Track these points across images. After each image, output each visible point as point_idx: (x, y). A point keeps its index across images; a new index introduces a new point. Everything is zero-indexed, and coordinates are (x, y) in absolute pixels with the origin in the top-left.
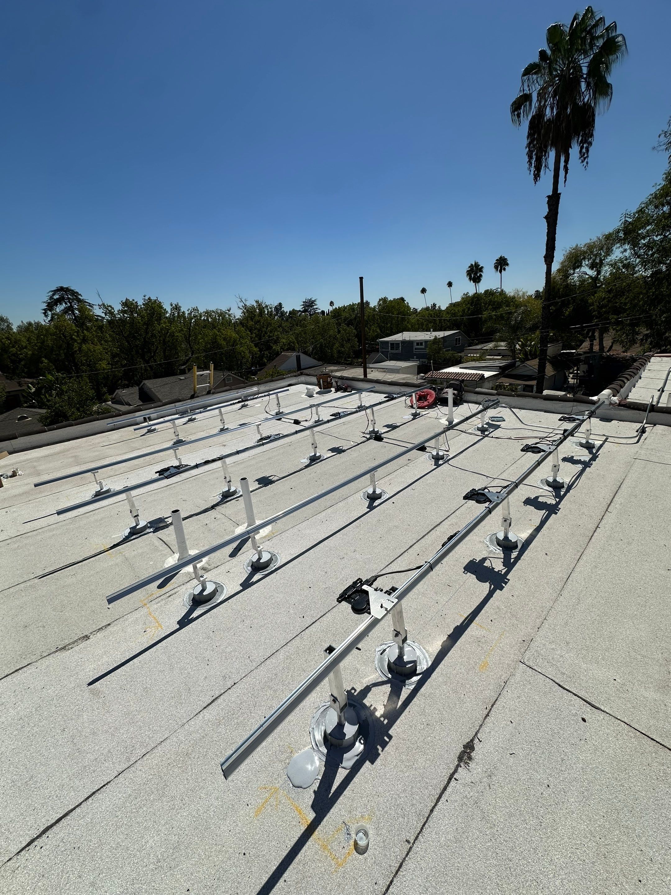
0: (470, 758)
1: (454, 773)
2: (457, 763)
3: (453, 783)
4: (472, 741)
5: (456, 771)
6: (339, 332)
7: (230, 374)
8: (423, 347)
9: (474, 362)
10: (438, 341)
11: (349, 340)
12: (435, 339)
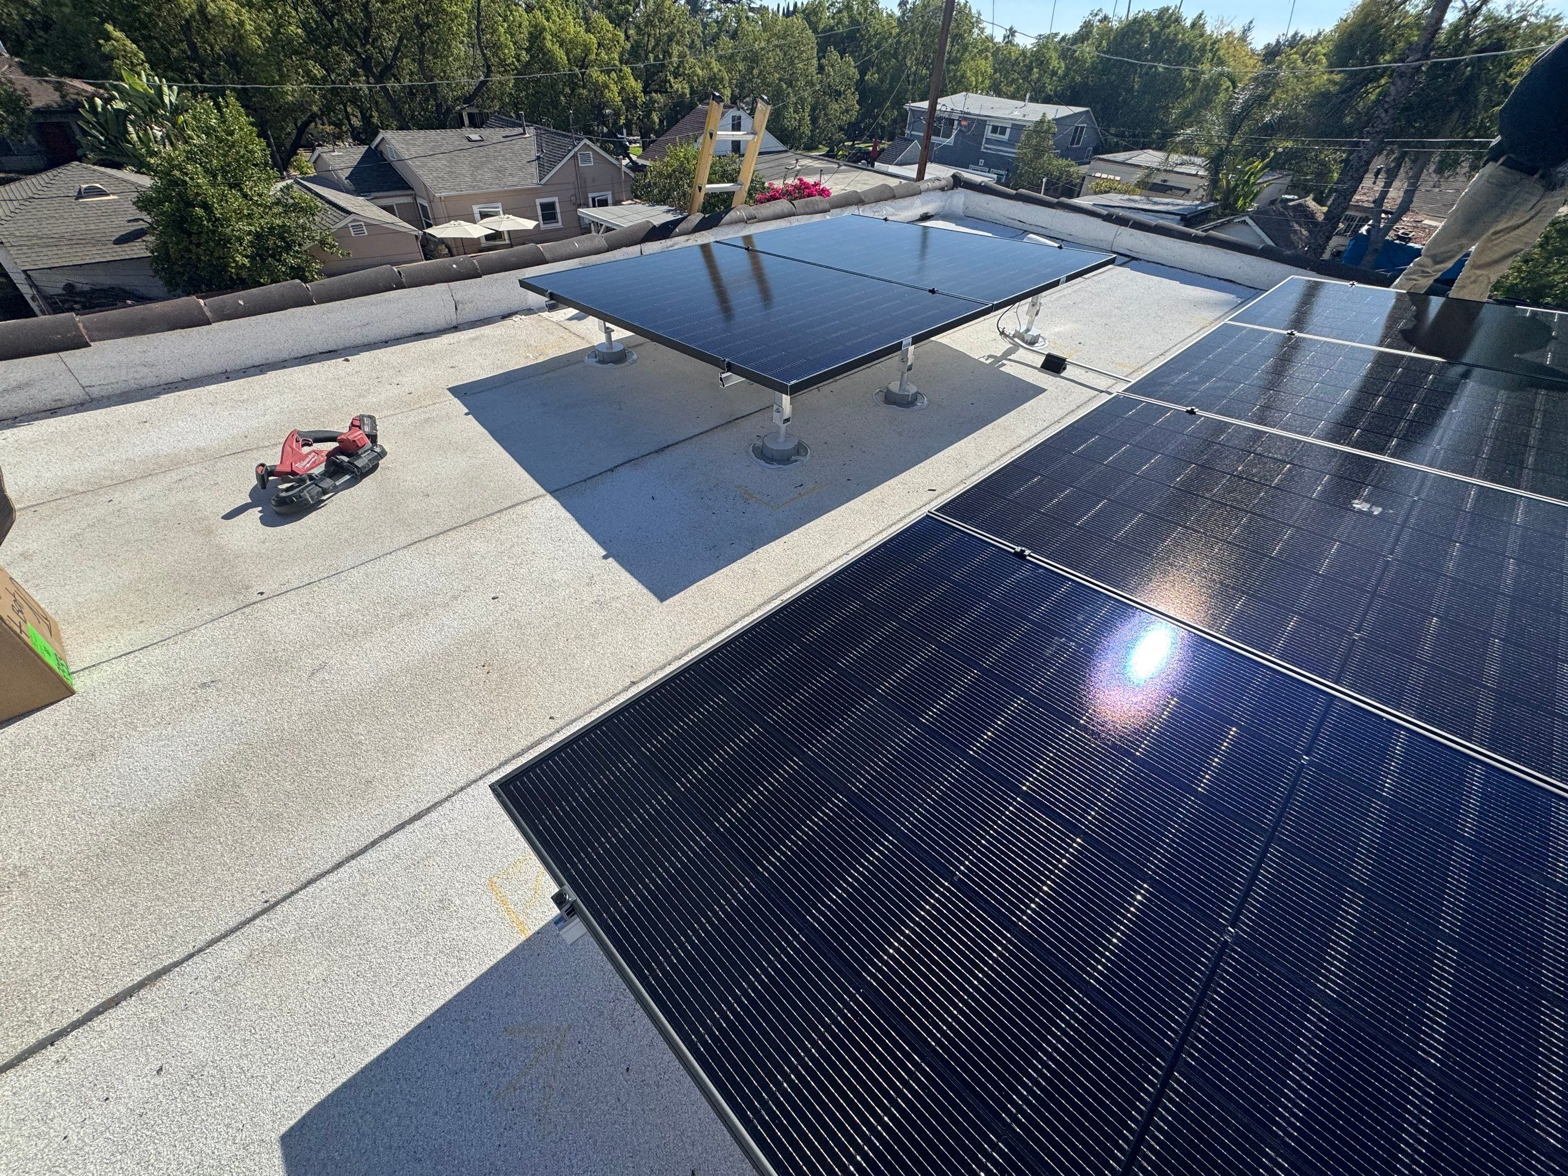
6: (821, 69)
7: (588, 142)
8: (1006, 137)
9: (1120, 196)
10: (1045, 127)
11: (839, 93)
12: (1042, 122)
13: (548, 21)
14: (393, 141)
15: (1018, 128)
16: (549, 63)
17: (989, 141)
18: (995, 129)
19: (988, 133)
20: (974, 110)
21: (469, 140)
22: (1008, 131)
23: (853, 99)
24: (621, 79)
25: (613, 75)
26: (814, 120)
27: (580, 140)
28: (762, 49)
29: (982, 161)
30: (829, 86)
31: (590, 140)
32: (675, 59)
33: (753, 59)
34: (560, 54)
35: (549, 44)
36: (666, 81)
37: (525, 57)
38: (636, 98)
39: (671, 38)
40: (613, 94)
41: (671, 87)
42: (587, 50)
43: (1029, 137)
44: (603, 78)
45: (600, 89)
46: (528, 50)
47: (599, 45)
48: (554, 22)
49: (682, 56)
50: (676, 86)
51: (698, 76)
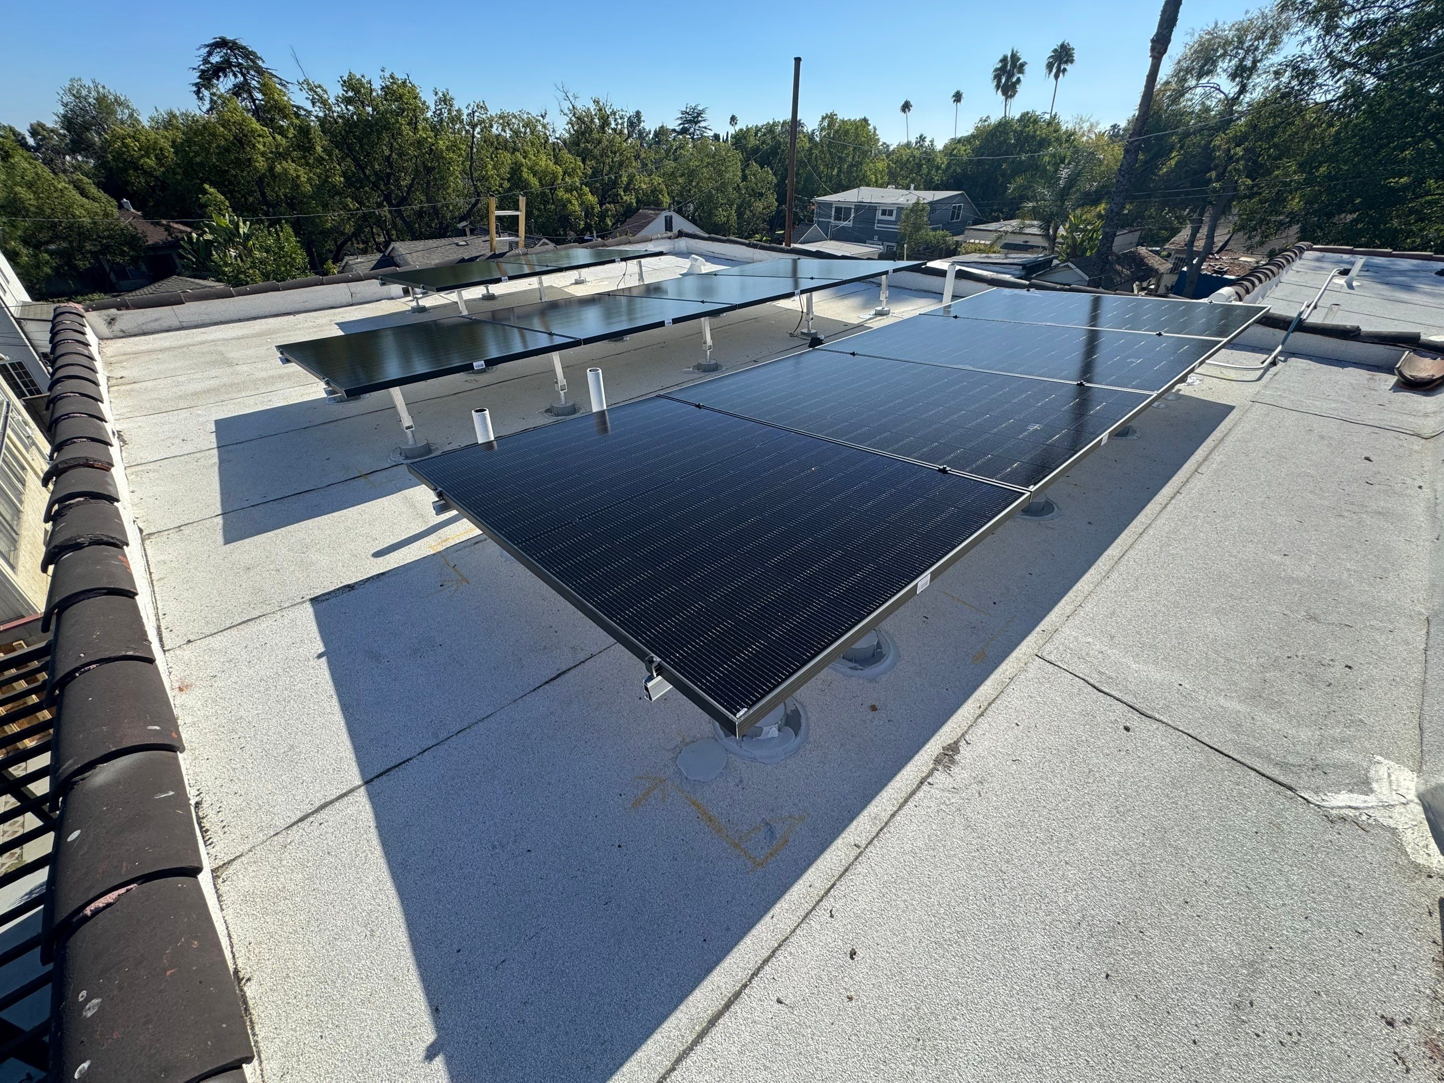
0: (953, 761)
1: (928, 776)
2: (931, 766)
3: (925, 787)
4: (956, 743)
5: (930, 774)
6: (744, 178)
7: (547, 241)
8: (892, 218)
10: (920, 207)
11: (761, 195)
12: (917, 203)
13: (526, 159)
14: (403, 250)
15: (900, 209)
16: (525, 188)
17: (880, 221)
18: (884, 213)
19: (879, 216)
20: (867, 200)
21: (457, 245)
22: (895, 213)
23: (772, 199)
24: (580, 196)
25: (575, 193)
26: (740, 215)
28: (697, 166)
29: (876, 238)
30: (753, 190)
32: (625, 179)
33: (691, 174)
34: (534, 182)
35: (525, 175)
36: (617, 195)
41: (622, 199)
42: (555, 177)
44: (568, 195)
45: (564, 204)
46: (509, 180)
47: (565, 173)
48: (530, 160)
50: (625, 198)
51: (642, 189)
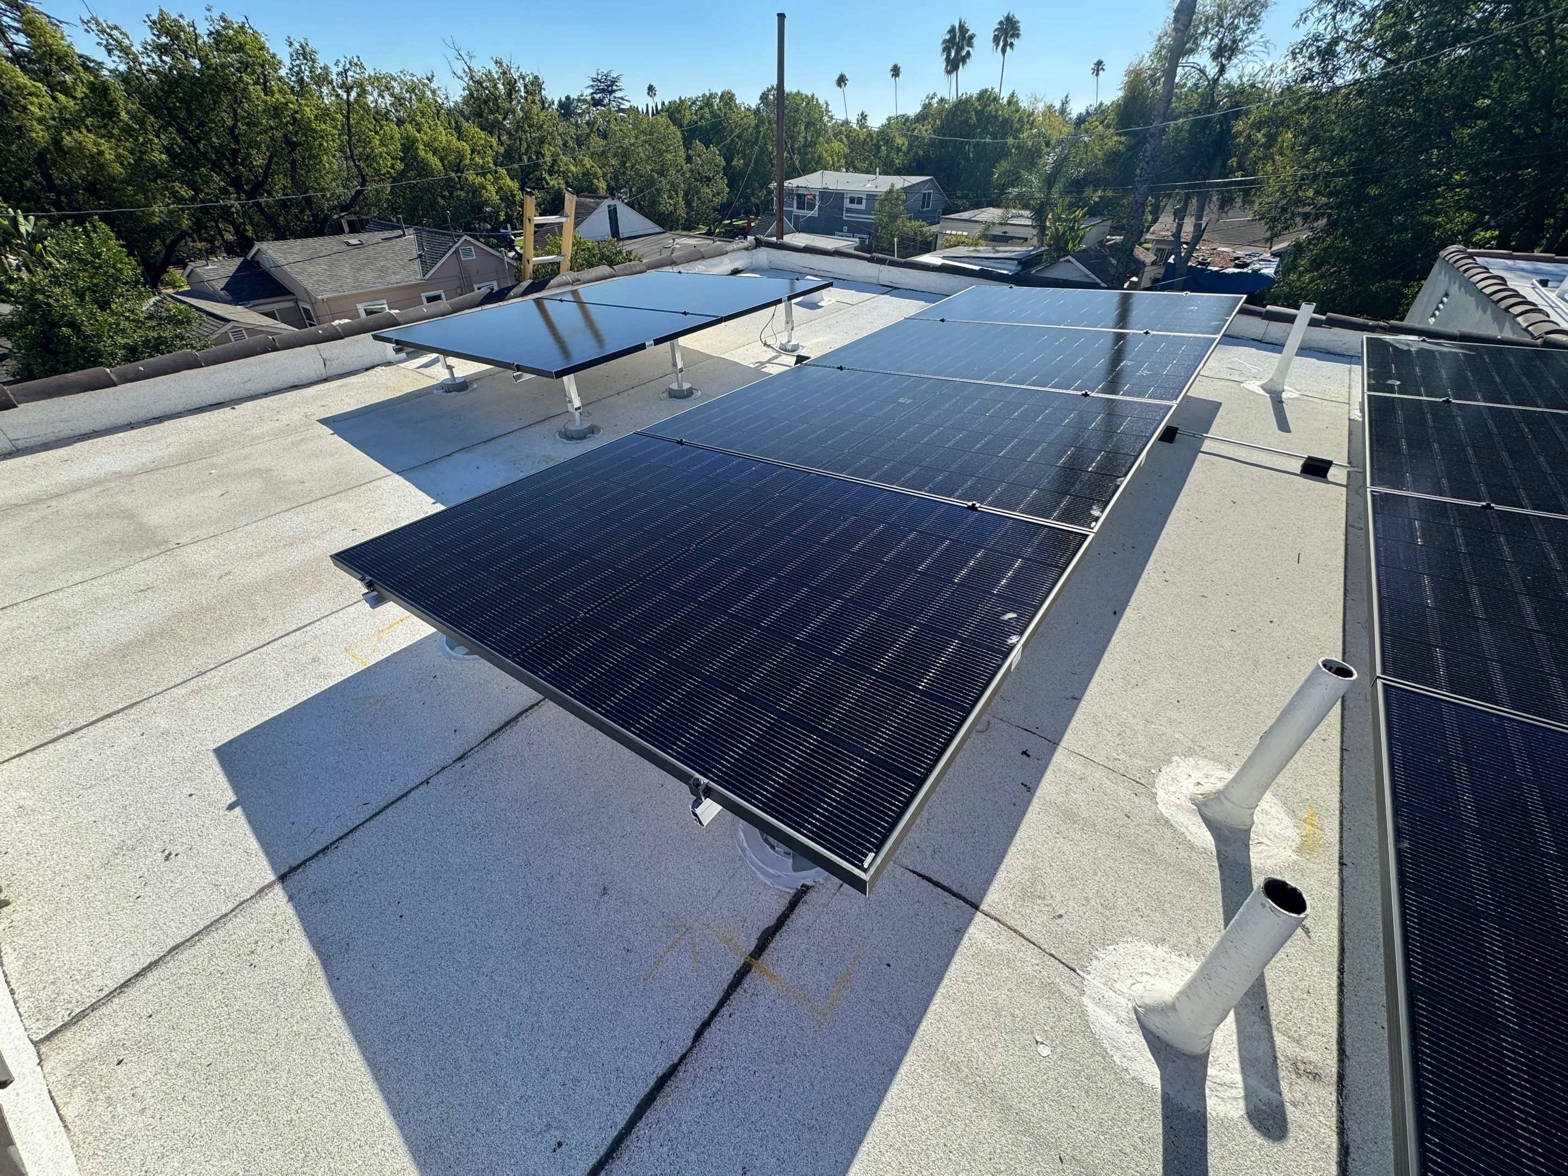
6: (689, 159)
7: (469, 238)
8: (863, 207)
9: (966, 248)
10: (895, 195)
11: (709, 179)
12: (891, 191)
13: (419, 132)
14: (270, 252)
15: (871, 197)
16: (423, 169)
17: (848, 210)
18: (852, 200)
19: (847, 204)
20: (832, 186)
21: (348, 244)
22: (864, 201)
23: (722, 183)
24: (497, 179)
25: (489, 176)
26: (688, 204)
27: (461, 236)
28: (632, 145)
29: (845, 228)
30: (699, 173)
31: (470, 236)
32: (548, 159)
33: (625, 155)
34: (434, 161)
35: (422, 153)
36: (543, 179)
37: (400, 166)
38: (514, 196)
39: (542, 141)
40: (491, 193)
41: (547, 183)
42: (461, 157)
43: (882, 204)
44: (479, 180)
45: (475, 191)
46: (402, 160)
47: (473, 151)
48: (426, 133)
49: (555, 156)
50: (552, 183)
51: (572, 172)
